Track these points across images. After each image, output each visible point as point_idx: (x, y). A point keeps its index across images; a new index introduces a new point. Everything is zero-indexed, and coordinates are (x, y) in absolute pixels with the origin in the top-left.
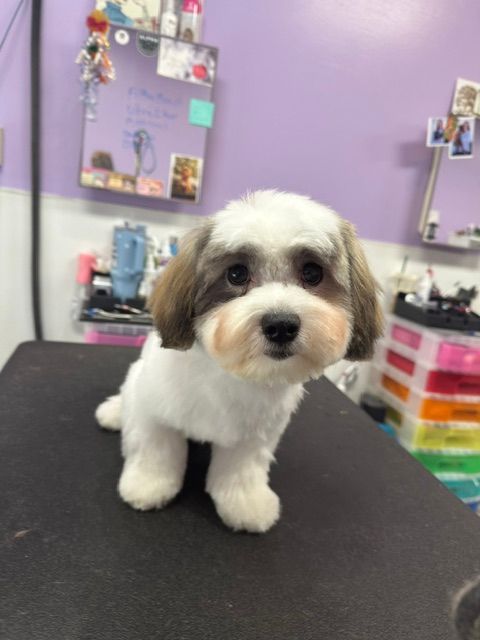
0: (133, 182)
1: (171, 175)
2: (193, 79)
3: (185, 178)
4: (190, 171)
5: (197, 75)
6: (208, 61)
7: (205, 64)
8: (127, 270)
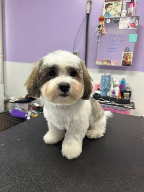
0: (110, 62)
1: (122, 59)
2: (130, 28)
3: (127, 59)
4: (129, 57)
6: (136, 21)
7: (134, 22)
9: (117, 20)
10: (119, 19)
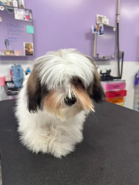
0: (13, 52)
2: (26, 20)
3: (29, 49)
4: (30, 47)
5: (27, 18)
7: (29, 15)
8: (18, 78)
9: (11, 9)
10: (13, 9)
